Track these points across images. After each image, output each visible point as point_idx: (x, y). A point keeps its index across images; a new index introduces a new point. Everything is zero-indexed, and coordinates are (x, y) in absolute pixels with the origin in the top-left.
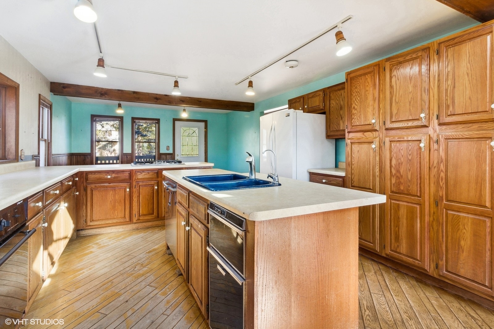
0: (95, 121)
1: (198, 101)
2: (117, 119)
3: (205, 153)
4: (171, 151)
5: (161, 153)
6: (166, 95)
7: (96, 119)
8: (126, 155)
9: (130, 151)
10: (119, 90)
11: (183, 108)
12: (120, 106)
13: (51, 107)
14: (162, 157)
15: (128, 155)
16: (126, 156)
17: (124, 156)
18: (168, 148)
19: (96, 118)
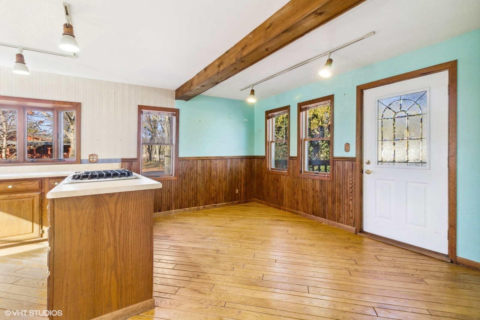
4: (352, 153)
5: (336, 158)
14: (337, 165)
18: (347, 147)
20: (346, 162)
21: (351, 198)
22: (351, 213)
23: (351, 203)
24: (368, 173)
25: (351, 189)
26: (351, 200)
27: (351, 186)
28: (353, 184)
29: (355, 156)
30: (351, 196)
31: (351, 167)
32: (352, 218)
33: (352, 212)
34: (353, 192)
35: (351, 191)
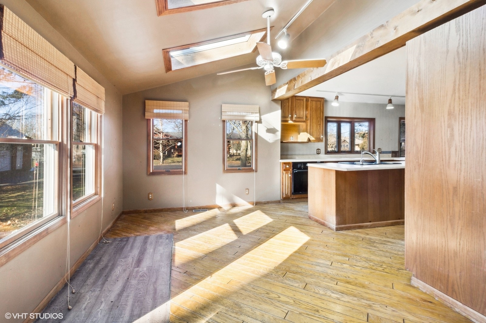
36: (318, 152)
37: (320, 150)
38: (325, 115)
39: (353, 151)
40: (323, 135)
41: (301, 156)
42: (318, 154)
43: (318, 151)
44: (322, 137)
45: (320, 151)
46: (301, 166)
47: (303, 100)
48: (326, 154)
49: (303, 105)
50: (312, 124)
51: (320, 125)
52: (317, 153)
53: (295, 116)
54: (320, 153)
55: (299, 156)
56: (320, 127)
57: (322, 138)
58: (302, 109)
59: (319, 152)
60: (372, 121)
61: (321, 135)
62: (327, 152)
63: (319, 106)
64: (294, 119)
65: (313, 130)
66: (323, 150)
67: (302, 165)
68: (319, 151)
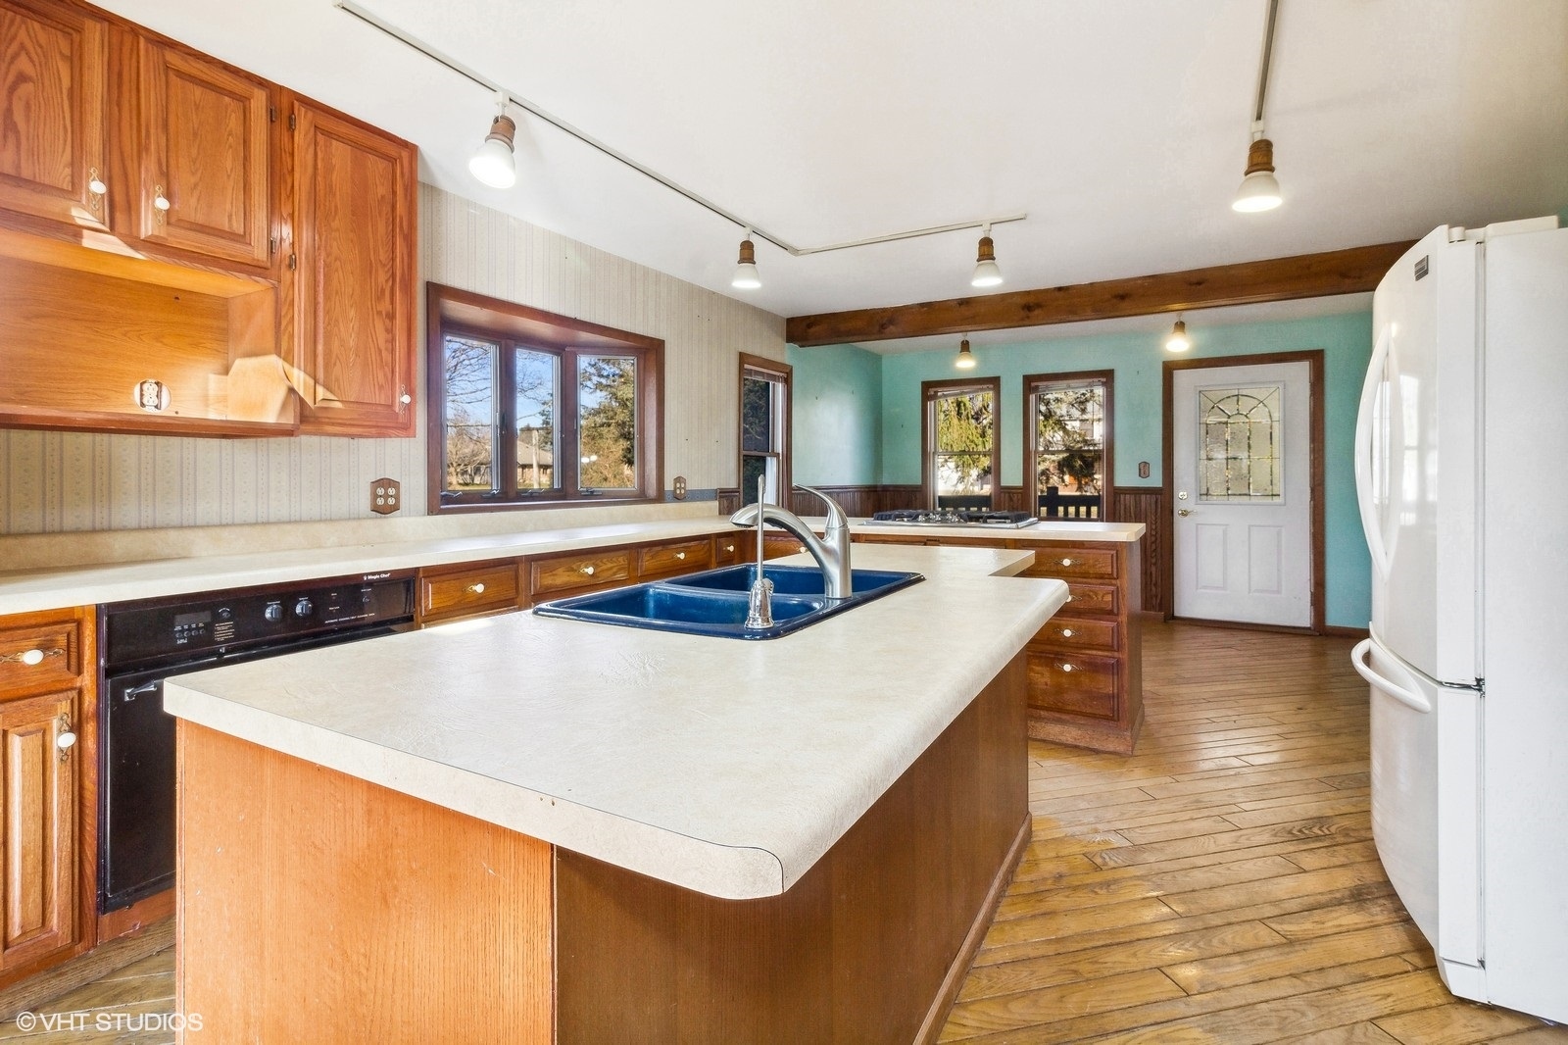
0: (934, 397)
1: (1191, 284)
2: (985, 386)
3: (1313, 490)
4: (1155, 480)
5: (1120, 489)
6: (1060, 289)
7: (936, 392)
8: (1009, 493)
9: (1018, 482)
10: (922, 305)
11: (1172, 317)
12: (965, 347)
13: (788, 381)
14: (1122, 502)
15: (1014, 493)
16: (1007, 495)
17: (1003, 495)
18: (1144, 469)
19: (936, 389)
20: (1143, 497)
21: (1154, 561)
22: (1154, 589)
23: (1153, 569)
24: (1185, 514)
25: (1154, 545)
26: (1155, 564)
27: (1153, 539)
28: (1158, 536)
29: (1161, 486)
30: (1152, 557)
31: (1153, 506)
32: (1156, 597)
33: (1155, 585)
34: (1159, 549)
35: (1154, 547)
36: (380, 502)
37: (395, 484)
38: (422, 276)
39: (571, 490)
40: (410, 392)
41: (247, 530)
42: (383, 510)
43: (381, 491)
44: (406, 399)
45: (397, 497)
46: (209, 628)
47: (243, 100)
48: (432, 510)
49: (246, 143)
50: (327, 298)
51: (391, 316)
52: (376, 509)
53: (162, 204)
54: (395, 508)
55: (225, 533)
56: (390, 331)
57: (409, 407)
58: (230, 162)
59: (391, 501)
60: (649, 351)
61: (399, 386)
62: (442, 501)
63: (382, 190)
64: (148, 227)
65: (336, 344)
66: (414, 488)
67: (217, 618)
68: (391, 491)
